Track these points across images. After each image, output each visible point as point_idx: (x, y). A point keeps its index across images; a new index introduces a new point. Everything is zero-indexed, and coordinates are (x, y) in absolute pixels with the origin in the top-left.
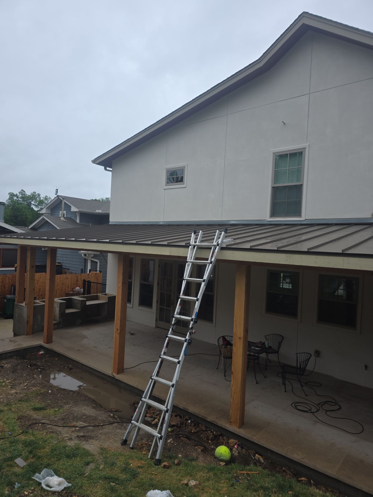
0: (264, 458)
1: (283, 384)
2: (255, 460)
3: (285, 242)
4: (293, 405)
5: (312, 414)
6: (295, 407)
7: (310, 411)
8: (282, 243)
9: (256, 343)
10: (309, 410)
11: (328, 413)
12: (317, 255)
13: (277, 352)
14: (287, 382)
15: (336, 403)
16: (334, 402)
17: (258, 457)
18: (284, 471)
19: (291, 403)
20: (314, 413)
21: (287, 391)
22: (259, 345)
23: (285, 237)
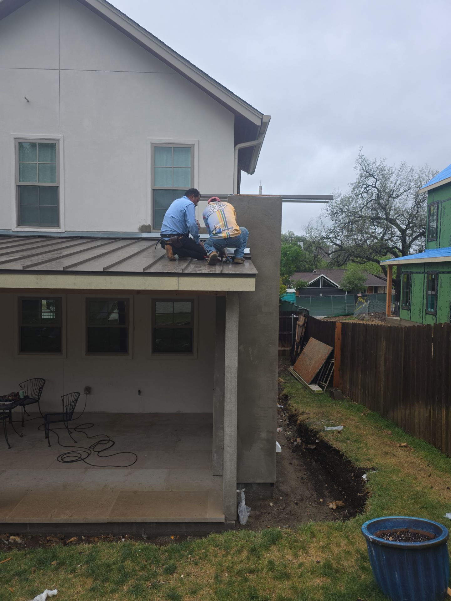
0: (21, 537)
1: (46, 438)
2: (9, 544)
3: (35, 260)
4: (59, 459)
5: (82, 461)
6: (62, 460)
7: (80, 459)
8: (32, 260)
9: (6, 396)
10: (78, 458)
11: (100, 454)
12: (75, 275)
13: (38, 401)
14: (51, 434)
15: (109, 440)
16: (108, 439)
17: (14, 539)
18: (49, 540)
19: (57, 457)
20: (84, 460)
21: (51, 444)
22: (10, 398)
23: (36, 253)
